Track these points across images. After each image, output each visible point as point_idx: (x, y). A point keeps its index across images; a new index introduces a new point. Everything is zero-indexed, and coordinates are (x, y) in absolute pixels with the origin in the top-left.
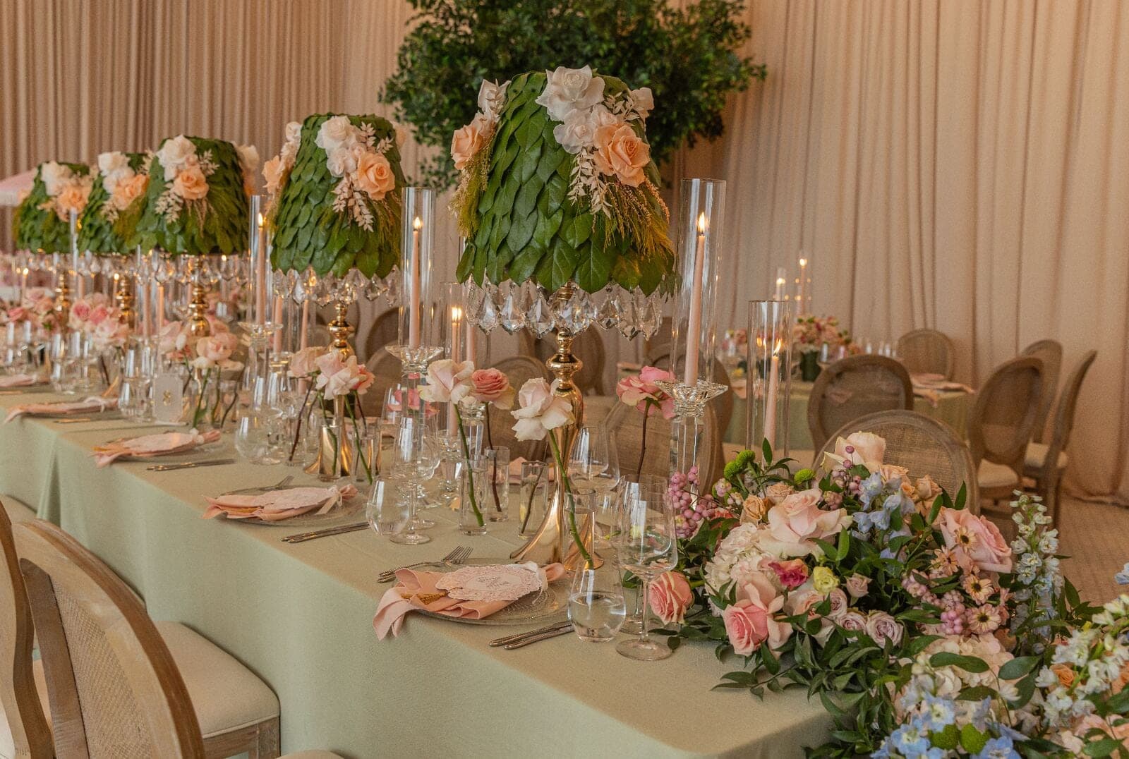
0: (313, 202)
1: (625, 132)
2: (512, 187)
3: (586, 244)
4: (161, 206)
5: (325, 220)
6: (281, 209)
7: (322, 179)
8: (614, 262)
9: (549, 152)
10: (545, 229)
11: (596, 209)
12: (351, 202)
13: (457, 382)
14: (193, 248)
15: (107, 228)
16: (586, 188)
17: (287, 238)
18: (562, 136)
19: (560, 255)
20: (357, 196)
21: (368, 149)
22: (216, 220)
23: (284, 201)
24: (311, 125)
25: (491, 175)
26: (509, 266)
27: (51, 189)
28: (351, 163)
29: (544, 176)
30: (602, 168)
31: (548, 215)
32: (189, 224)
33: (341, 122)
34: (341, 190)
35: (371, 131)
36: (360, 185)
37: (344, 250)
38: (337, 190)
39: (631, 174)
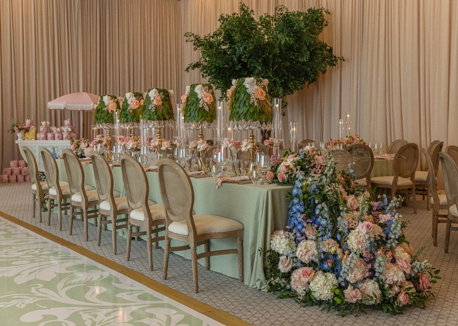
0: (194, 105)
1: (261, 90)
2: (239, 101)
3: (254, 112)
4: (150, 107)
5: (198, 109)
6: (186, 107)
7: (196, 100)
8: (260, 115)
9: (246, 94)
10: (246, 109)
11: (255, 105)
12: (203, 105)
13: (230, 143)
14: (159, 119)
15: (129, 114)
16: (253, 101)
17: (188, 114)
18: (248, 91)
19: (249, 115)
20: (205, 103)
21: (207, 92)
22: (164, 111)
23: (187, 105)
24: (193, 87)
25: (235, 99)
26: (239, 117)
27: (106, 103)
28: (203, 96)
29: (245, 99)
30: (256, 97)
31: (246, 107)
32: (158, 112)
33: (200, 86)
34: (201, 102)
35: (207, 88)
36: (206, 101)
37: (202, 116)
38: (200, 102)
39: (262, 98)
